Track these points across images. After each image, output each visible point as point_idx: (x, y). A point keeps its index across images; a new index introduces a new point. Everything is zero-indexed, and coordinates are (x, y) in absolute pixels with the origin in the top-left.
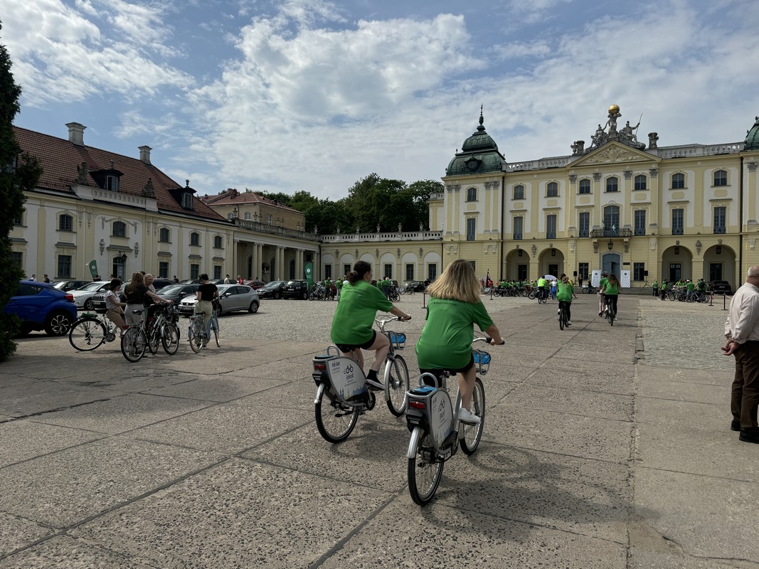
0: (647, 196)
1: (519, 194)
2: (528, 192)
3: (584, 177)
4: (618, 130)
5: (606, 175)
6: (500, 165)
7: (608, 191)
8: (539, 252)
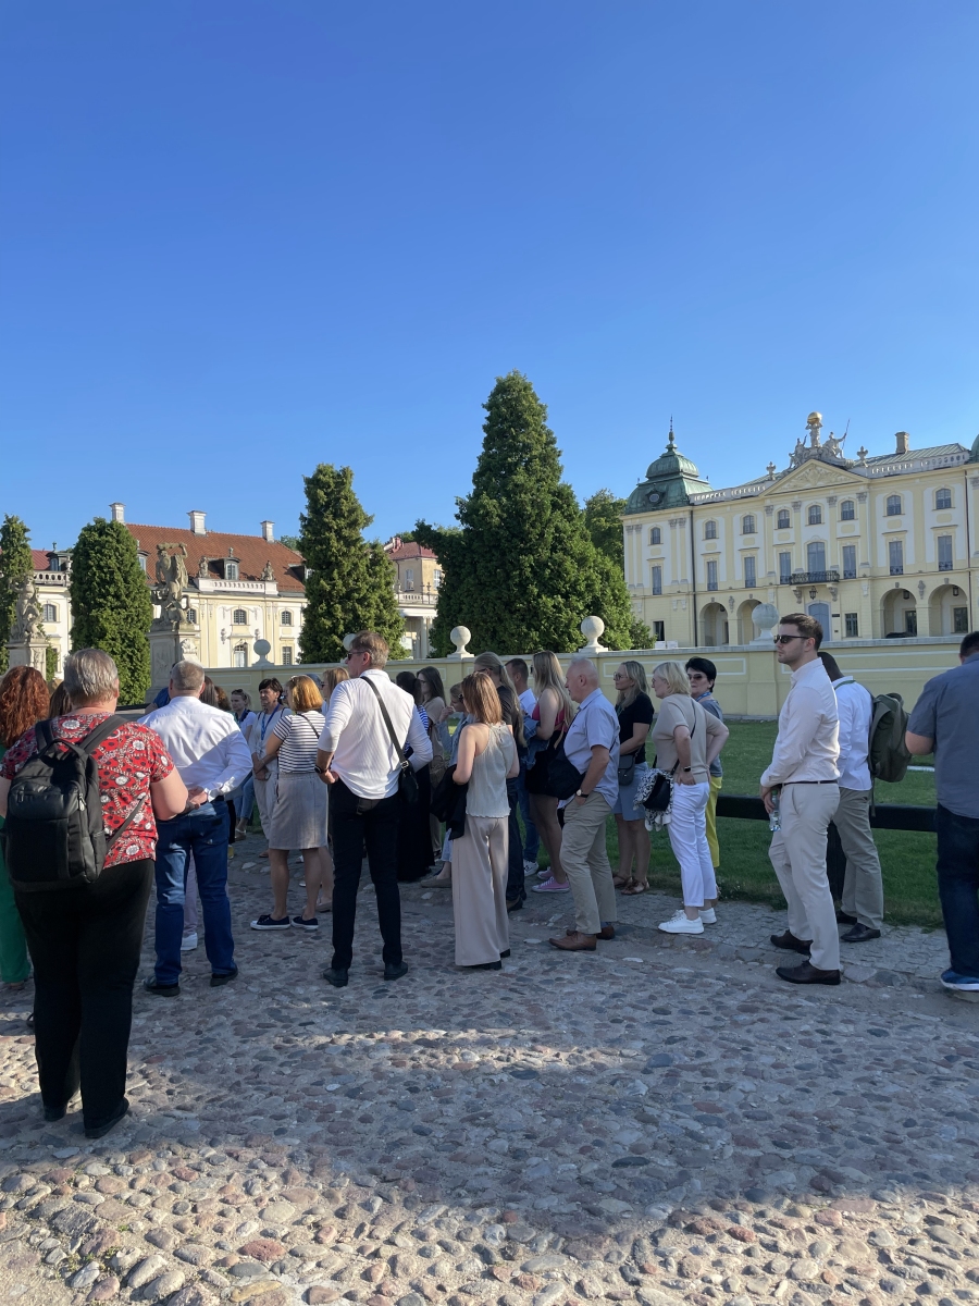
0: (855, 526)
1: (711, 534)
2: (721, 529)
3: (782, 507)
5: (806, 504)
6: (686, 501)
7: (811, 523)
8: (737, 605)
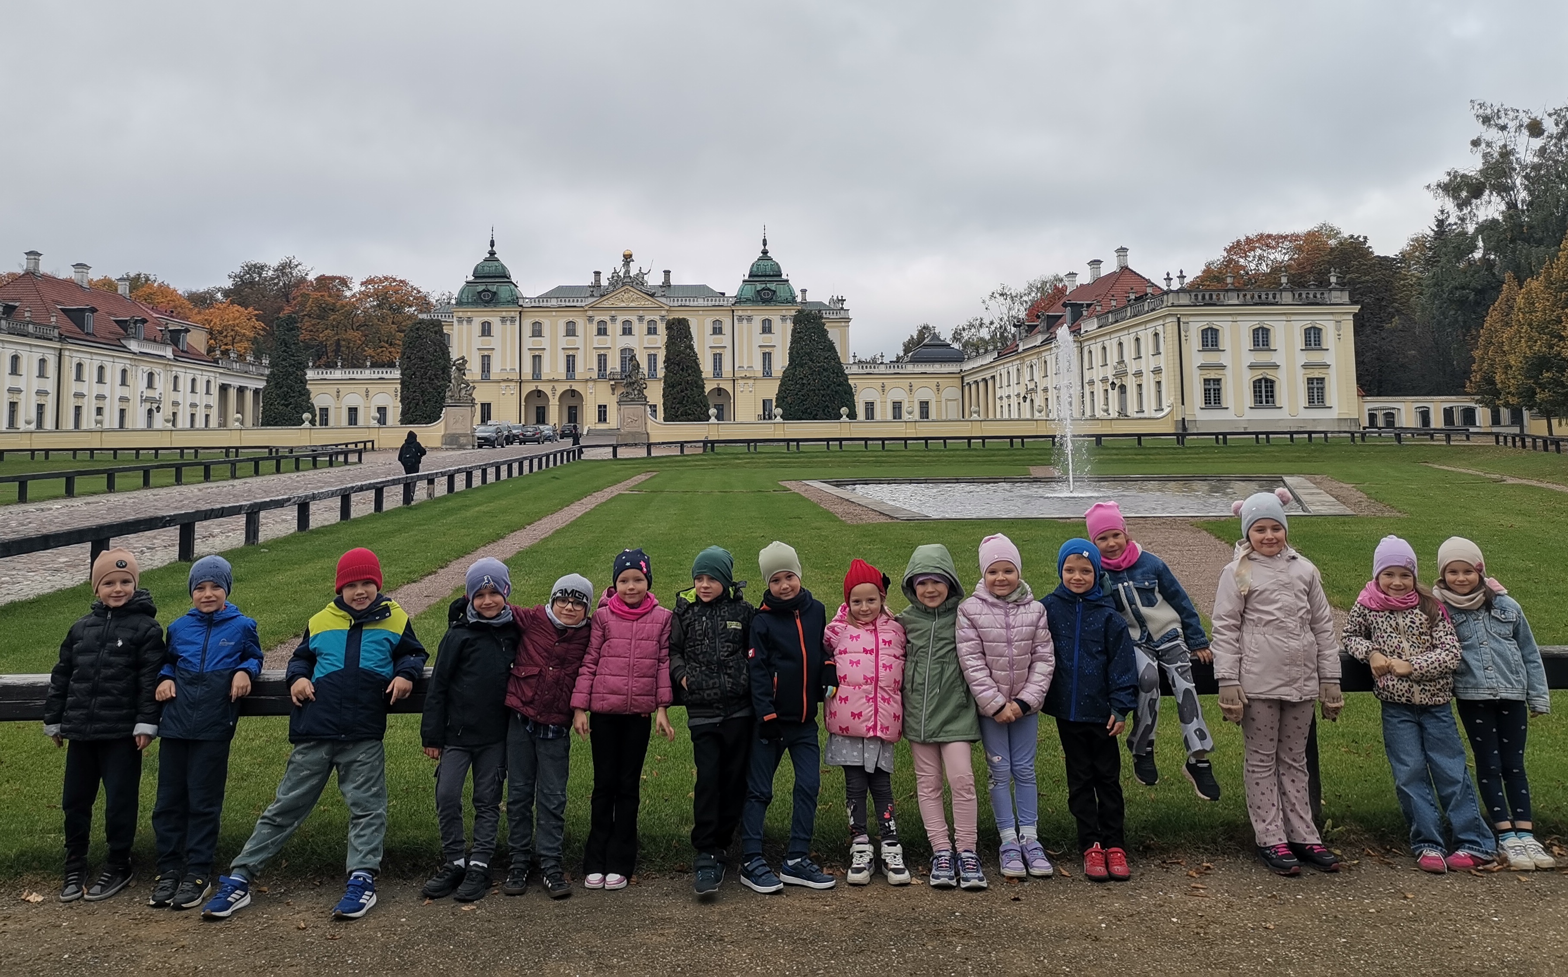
0: (658, 340)
1: (537, 332)
2: (546, 330)
3: (602, 318)
4: (631, 274)
5: (621, 318)
6: (515, 300)
7: (624, 333)
8: (558, 394)
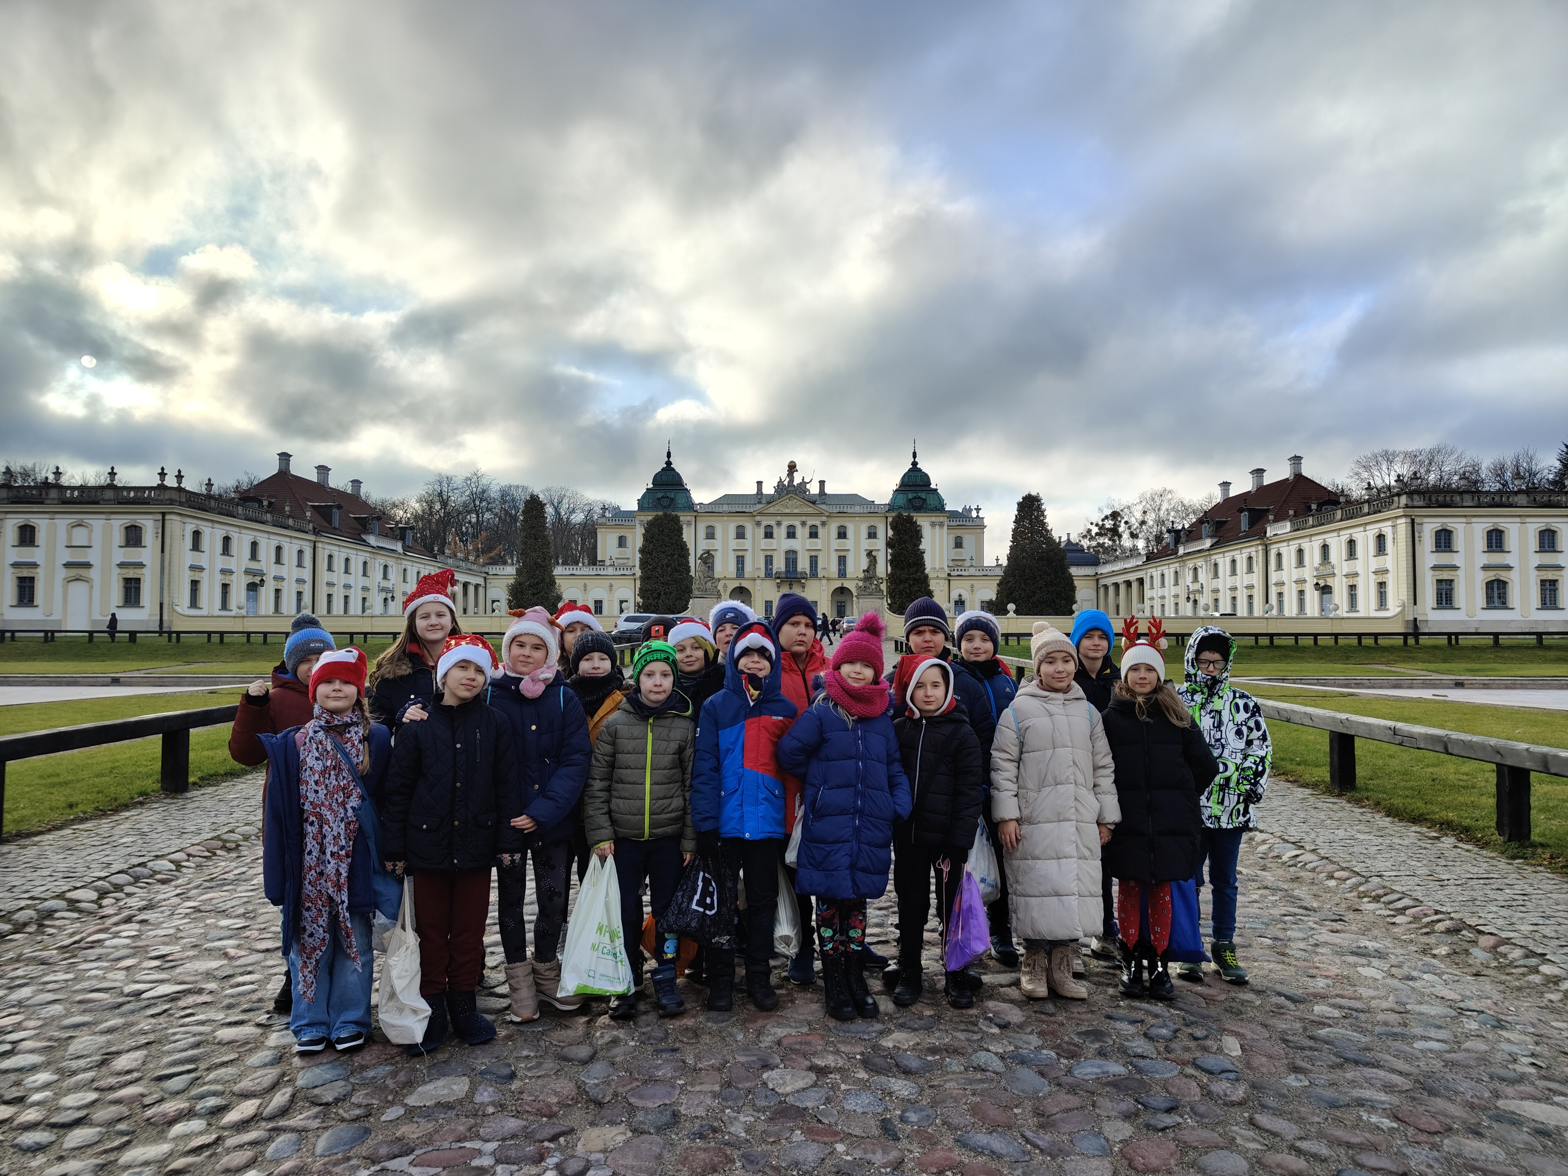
0: (817, 543)
1: (710, 534)
2: (718, 533)
3: (769, 523)
4: (795, 483)
5: (786, 523)
6: (690, 505)
7: (788, 537)
8: (729, 590)
